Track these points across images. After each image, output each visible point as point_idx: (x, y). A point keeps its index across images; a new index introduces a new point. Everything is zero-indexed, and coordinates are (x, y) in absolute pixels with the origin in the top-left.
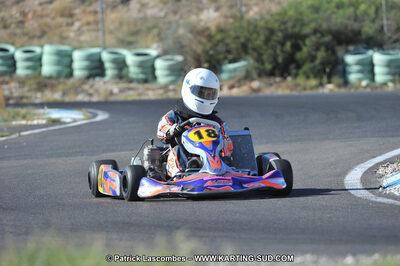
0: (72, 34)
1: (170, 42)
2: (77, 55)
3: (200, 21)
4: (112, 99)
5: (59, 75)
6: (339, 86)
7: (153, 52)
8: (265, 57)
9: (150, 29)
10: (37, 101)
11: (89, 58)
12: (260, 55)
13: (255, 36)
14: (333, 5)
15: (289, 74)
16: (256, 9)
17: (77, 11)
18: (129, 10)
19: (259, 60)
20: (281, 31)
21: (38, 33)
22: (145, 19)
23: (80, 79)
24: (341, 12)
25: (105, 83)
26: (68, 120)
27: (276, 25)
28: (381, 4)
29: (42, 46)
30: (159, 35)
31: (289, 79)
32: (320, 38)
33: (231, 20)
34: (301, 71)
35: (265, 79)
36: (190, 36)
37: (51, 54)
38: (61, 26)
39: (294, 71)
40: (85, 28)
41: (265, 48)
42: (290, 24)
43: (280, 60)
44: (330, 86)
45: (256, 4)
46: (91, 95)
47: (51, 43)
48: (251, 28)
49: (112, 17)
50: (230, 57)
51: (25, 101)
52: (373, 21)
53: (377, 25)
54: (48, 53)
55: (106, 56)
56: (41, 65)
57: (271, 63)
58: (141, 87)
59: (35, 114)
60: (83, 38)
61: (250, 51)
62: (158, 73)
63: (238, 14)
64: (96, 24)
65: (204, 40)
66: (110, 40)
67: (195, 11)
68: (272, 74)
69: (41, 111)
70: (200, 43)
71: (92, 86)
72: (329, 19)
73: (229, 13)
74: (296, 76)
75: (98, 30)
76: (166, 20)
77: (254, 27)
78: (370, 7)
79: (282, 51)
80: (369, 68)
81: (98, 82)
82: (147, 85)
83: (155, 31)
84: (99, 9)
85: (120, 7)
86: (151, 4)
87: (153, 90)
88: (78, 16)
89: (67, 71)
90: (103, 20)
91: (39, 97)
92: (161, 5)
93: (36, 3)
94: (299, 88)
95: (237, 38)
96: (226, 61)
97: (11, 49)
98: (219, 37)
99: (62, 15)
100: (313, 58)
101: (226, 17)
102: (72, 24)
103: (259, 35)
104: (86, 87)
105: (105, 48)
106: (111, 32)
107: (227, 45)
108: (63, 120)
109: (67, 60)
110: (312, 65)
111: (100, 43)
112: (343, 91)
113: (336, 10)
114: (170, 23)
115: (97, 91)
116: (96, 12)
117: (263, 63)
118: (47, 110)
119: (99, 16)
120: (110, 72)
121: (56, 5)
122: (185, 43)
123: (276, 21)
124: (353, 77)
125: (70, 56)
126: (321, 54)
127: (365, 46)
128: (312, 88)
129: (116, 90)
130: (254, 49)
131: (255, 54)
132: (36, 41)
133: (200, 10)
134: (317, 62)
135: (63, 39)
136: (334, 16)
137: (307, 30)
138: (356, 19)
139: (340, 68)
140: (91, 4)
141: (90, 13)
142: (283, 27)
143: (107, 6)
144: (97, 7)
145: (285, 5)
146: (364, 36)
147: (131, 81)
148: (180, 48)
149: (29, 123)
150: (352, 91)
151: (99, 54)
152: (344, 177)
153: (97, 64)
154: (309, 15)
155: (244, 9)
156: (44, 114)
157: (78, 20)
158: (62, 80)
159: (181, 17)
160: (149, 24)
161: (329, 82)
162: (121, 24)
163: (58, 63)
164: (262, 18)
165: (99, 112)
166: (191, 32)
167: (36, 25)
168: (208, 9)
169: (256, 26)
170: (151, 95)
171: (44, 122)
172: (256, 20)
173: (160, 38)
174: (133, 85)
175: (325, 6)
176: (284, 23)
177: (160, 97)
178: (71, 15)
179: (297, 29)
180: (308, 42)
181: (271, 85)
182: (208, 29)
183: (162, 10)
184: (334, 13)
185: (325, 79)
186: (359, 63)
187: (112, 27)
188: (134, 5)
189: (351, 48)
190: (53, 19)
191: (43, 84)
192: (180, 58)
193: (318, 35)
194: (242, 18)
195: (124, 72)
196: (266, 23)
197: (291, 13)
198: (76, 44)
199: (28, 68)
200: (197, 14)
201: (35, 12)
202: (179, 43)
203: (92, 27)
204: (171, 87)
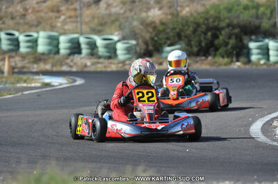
0: (59, 25)
1: (127, 31)
2: (63, 39)
3: (148, 17)
4: (86, 69)
5: (50, 52)
6: (245, 63)
7: (115, 38)
8: (193, 43)
9: (113, 22)
10: (34, 70)
11: (71, 41)
12: (190, 41)
13: (186, 27)
14: (241, 7)
15: (210, 55)
16: (187, 9)
17: (63, 8)
18: (99, 8)
19: (189, 44)
20: (204, 24)
21: (35, 23)
22: (110, 15)
23: (64, 56)
24: (247, 12)
25: (81, 58)
26: (56, 84)
27: (201, 21)
28: (275, 8)
29: (38, 32)
30: (120, 26)
31: (210, 58)
32: (232, 30)
33: (169, 17)
34: (218, 53)
35: (193, 58)
36: (141, 27)
37: (44, 38)
38: (51, 18)
39: (213, 53)
40: (68, 20)
41: (193, 36)
42: (211, 20)
43: (203, 44)
44: (238, 64)
45: (188, 6)
46: (71, 67)
47: (44, 30)
48: (184, 22)
49: (87, 13)
50: (169, 42)
51: (25, 70)
52: (269, 19)
53: (272, 22)
54: (42, 37)
55: (82, 40)
56: (37, 45)
57: (197, 47)
58: (106, 62)
59: (33, 79)
60: (66, 27)
61: (183, 38)
62: (119, 52)
63: (175, 12)
64: (76, 18)
65: (151, 30)
66: (85, 28)
67: (145, 9)
68: (197, 54)
69: (37, 77)
70: (149, 32)
71: (72, 61)
72: (238, 17)
73: (168, 12)
74: (215, 56)
75: (77, 22)
76: (125, 16)
77: (186, 22)
78: (267, 9)
79: (205, 38)
80: (265, 52)
81: (77, 58)
82: (111, 61)
83: (117, 24)
84: (78, 7)
85: (93, 6)
86: (115, 5)
87: (114, 64)
88: (63, 12)
89: (55, 50)
90: (81, 15)
91: (35, 68)
92: (121, 6)
93: (35, 2)
94: (216, 65)
95: (174, 29)
96: (166, 45)
97: (17, 34)
98: (161, 28)
99: (52, 11)
100: (226, 44)
101: (166, 14)
102: (59, 17)
103: (189, 27)
104: (68, 61)
105: (82, 34)
106: (86, 23)
107: (168, 33)
108: (53, 84)
109: (55, 42)
110: (225, 49)
111: (79, 31)
112: (248, 67)
113: (243, 11)
114: (127, 18)
115: (75, 64)
116: (75, 10)
117: (191, 47)
118: (41, 77)
119: (78, 12)
120: (85, 51)
121: (48, 3)
122: (137, 31)
123: (201, 17)
124: (254, 58)
125: (58, 39)
126: (232, 42)
127: (263, 36)
128: (225, 65)
129: (89, 64)
130: (186, 37)
131: (187, 40)
132: (34, 29)
133: (149, 9)
134: (229, 47)
135: (53, 28)
136: (242, 15)
137: (223, 24)
138: (257, 17)
139: (245, 51)
140: (72, 4)
141: (72, 9)
142: (206, 22)
143: (84, 5)
144: (77, 5)
145: (208, 7)
146: (262, 29)
147: (100, 57)
148: (134, 35)
149: (29, 85)
150: (254, 67)
151: (78, 39)
152: (250, 127)
153: (76, 45)
154: (224, 14)
155: (179, 9)
156: (40, 79)
157: (63, 14)
158: (52, 56)
159: (135, 14)
160: (113, 18)
161: (238, 61)
162: (93, 17)
163: (50, 44)
164: (192, 15)
165: (78, 79)
166: (142, 24)
167: (34, 17)
168: (154, 8)
169: (187, 21)
170: (113, 68)
171: (39, 85)
172: (187, 17)
173: (120, 28)
174: (101, 60)
175: (236, 8)
176: (207, 19)
177: (120, 69)
178: (58, 11)
179: (216, 24)
180: (223, 32)
181: (197, 62)
182: (154, 22)
183: (122, 8)
184: (242, 13)
185: (234, 59)
186: (259, 48)
187: (87, 20)
188: (102, 5)
189: (253, 37)
190: (46, 13)
191: (38, 58)
192: (134, 42)
193: (231, 28)
194: (178, 15)
195: (95, 51)
196: (195, 19)
197: (212, 12)
198: (62, 31)
199: (28, 47)
200: (146, 12)
201: (34, 8)
202: (134, 31)
203: (73, 19)
204: (128, 62)
